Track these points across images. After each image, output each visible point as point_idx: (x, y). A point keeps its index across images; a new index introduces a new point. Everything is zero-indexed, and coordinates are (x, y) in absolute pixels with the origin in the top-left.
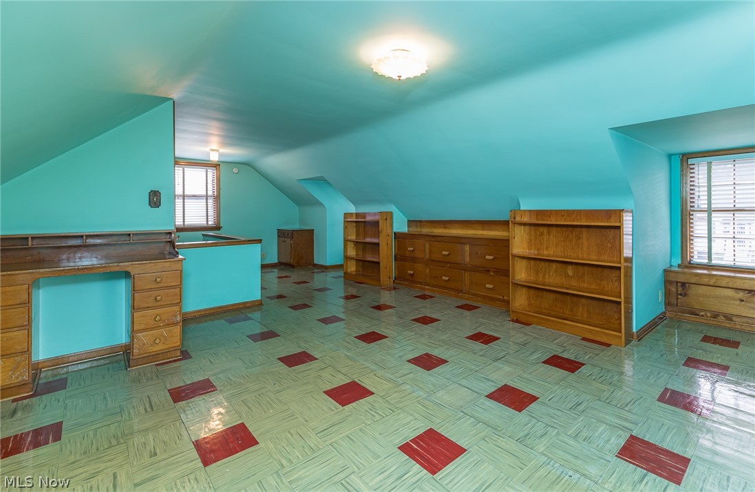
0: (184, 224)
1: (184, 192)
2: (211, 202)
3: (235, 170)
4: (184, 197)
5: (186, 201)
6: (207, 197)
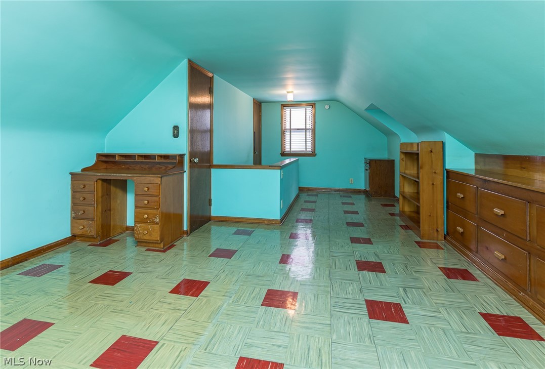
0: (290, 151)
1: (290, 127)
2: (309, 134)
3: (327, 107)
4: (290, 130)
5: (292, 133)
6: (306, 130)
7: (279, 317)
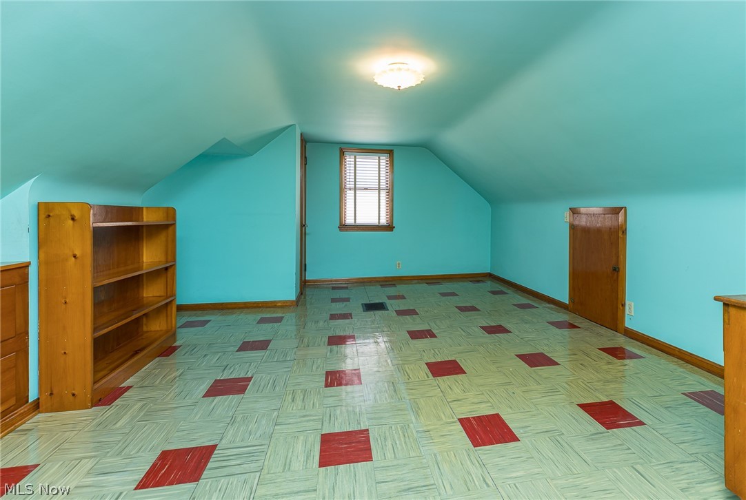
7: (340, 421)
